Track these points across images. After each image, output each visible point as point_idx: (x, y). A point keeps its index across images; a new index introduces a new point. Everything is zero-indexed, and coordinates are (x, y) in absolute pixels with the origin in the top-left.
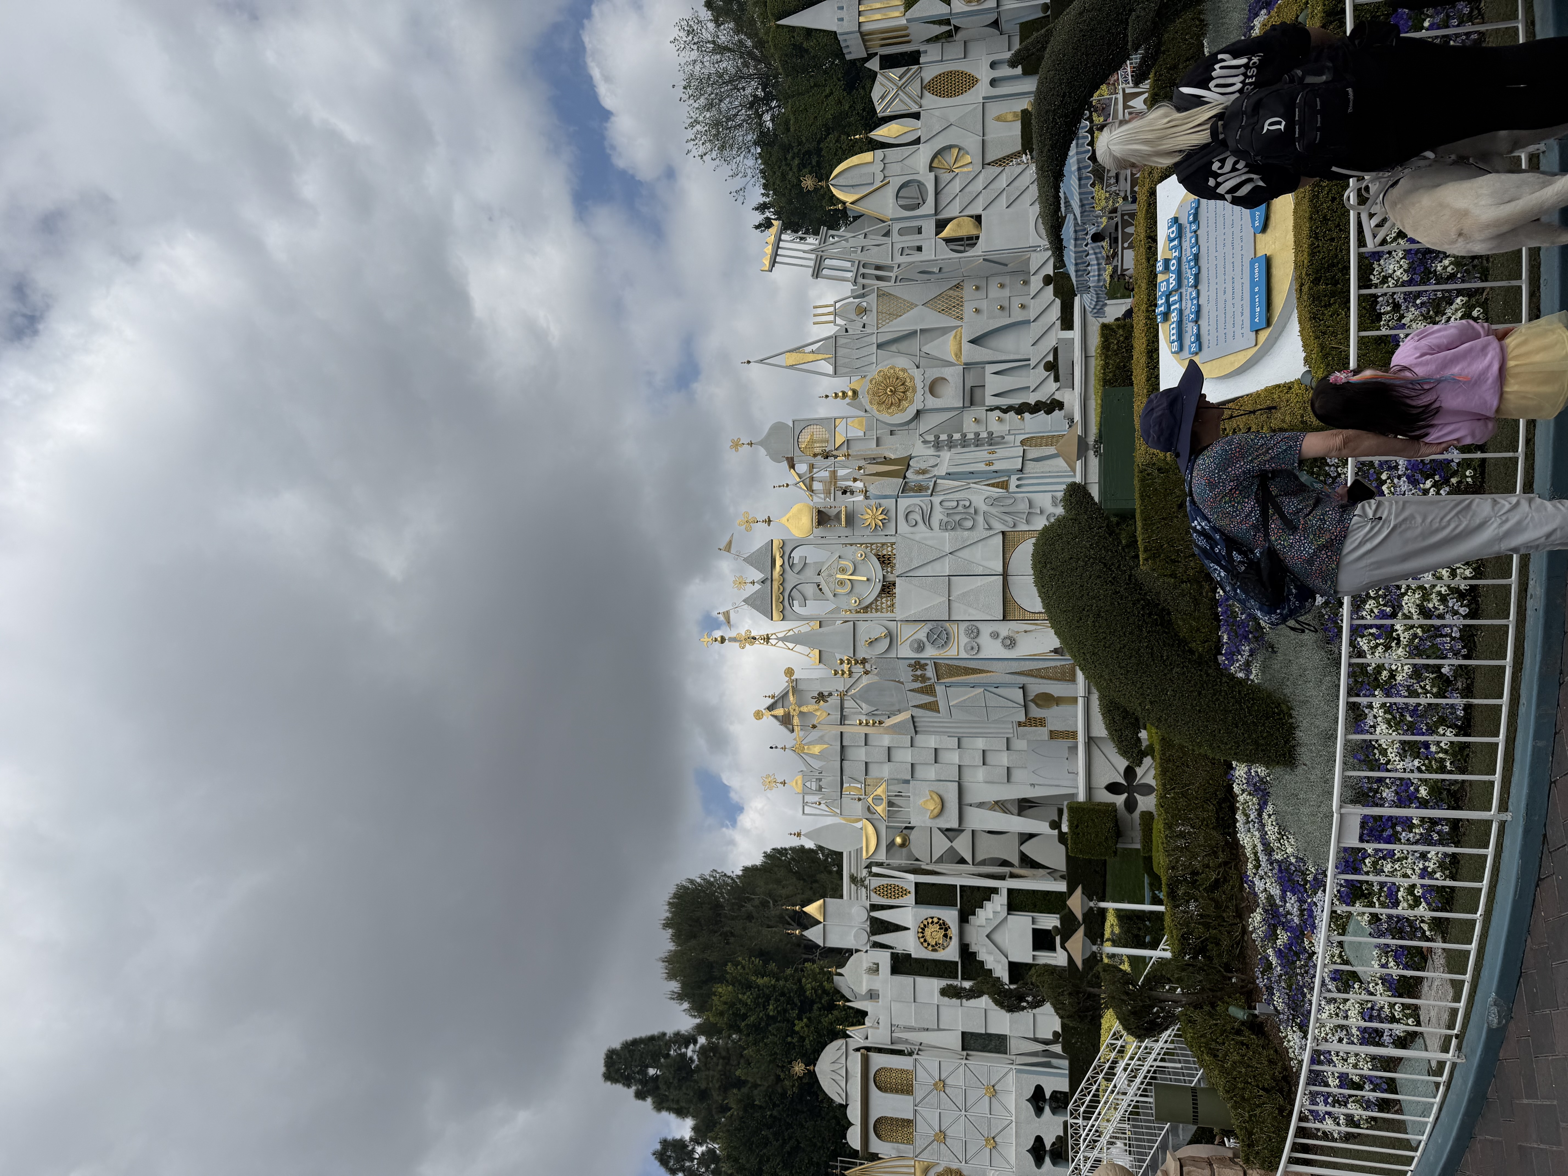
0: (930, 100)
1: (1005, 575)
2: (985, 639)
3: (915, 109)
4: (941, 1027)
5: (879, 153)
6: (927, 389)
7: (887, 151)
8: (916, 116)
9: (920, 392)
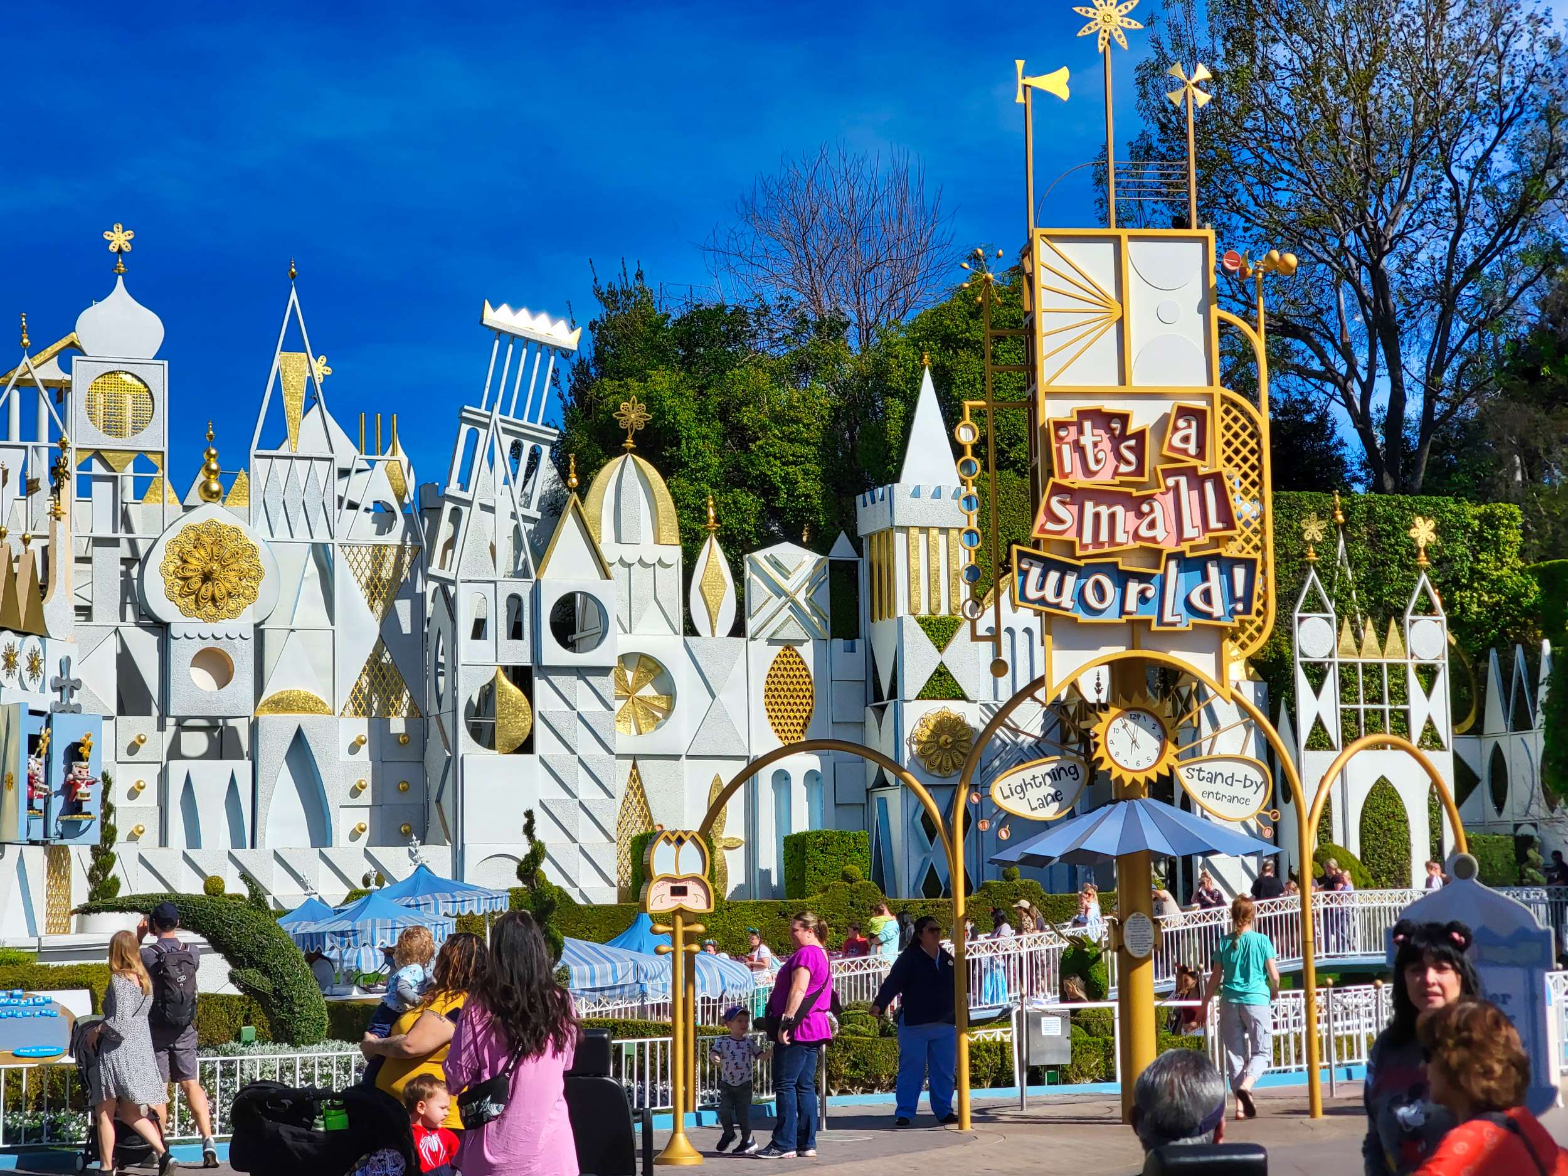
0: (764, 655)
3: (751, 625)
5: (674, 555)
6: (211, 644)
7: (677, 573)
8: (738, 630)
9: (207, 629)
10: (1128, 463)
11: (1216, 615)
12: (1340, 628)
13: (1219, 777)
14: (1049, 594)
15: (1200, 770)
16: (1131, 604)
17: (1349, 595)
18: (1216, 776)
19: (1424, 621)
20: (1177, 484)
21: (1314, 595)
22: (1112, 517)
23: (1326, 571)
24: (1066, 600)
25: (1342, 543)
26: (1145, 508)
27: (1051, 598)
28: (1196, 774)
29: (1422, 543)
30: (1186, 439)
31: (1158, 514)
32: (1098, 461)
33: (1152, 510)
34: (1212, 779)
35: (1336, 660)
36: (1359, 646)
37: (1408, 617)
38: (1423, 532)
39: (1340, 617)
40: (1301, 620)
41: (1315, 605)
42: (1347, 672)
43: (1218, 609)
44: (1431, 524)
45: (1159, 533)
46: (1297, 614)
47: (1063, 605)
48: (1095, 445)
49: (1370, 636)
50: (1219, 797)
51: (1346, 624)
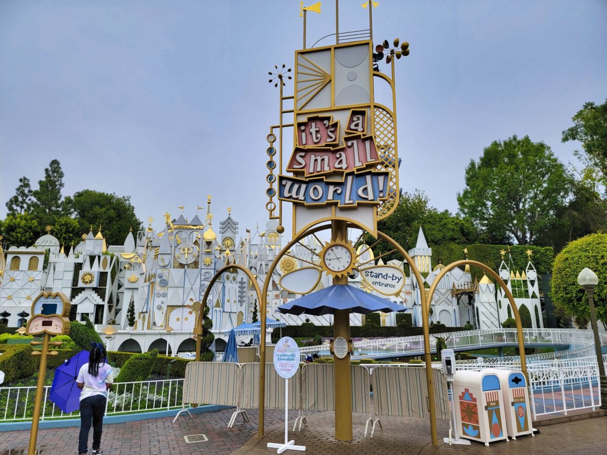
1: (183, 306)
2: (161, 299)
4: (55, 281)
5: (374, 261)
10: (331, 137)
11: (369, 199)
12: (510, 273)
13: (381, 275)
14: (294, 194)
15: (371, 272)
16: (330, 197)
17: (512, 266)
18: (379, 275)
19: (531, 271)
20: (353, 144)
21: (504, 265)
22: (323, 160)
23: (507, 261)
24: (301, 197)
25: (510, 255)
26: (338, 156)
27: (294, 196)
28: (369, 274)
29: (529, 255)
30: (357, 125)
31: (343, 157)
32: (317, 138)
33: (341, 156)
34: (377, 276)
35: (510, 279)
36: (515, 276)
37: (527, 270)
38: (529, 252)
39: (510, 270)
40: (501, 271)
41: (504, 268)
42: (513, 281)
43: (371, 197)
44: (531, 251)
45: (344, 165)
46: (500, 270)
47: (300, 198)
48: (317, 132)
49: (518, 274)
50: (380, 284)
51: (512, 272)
